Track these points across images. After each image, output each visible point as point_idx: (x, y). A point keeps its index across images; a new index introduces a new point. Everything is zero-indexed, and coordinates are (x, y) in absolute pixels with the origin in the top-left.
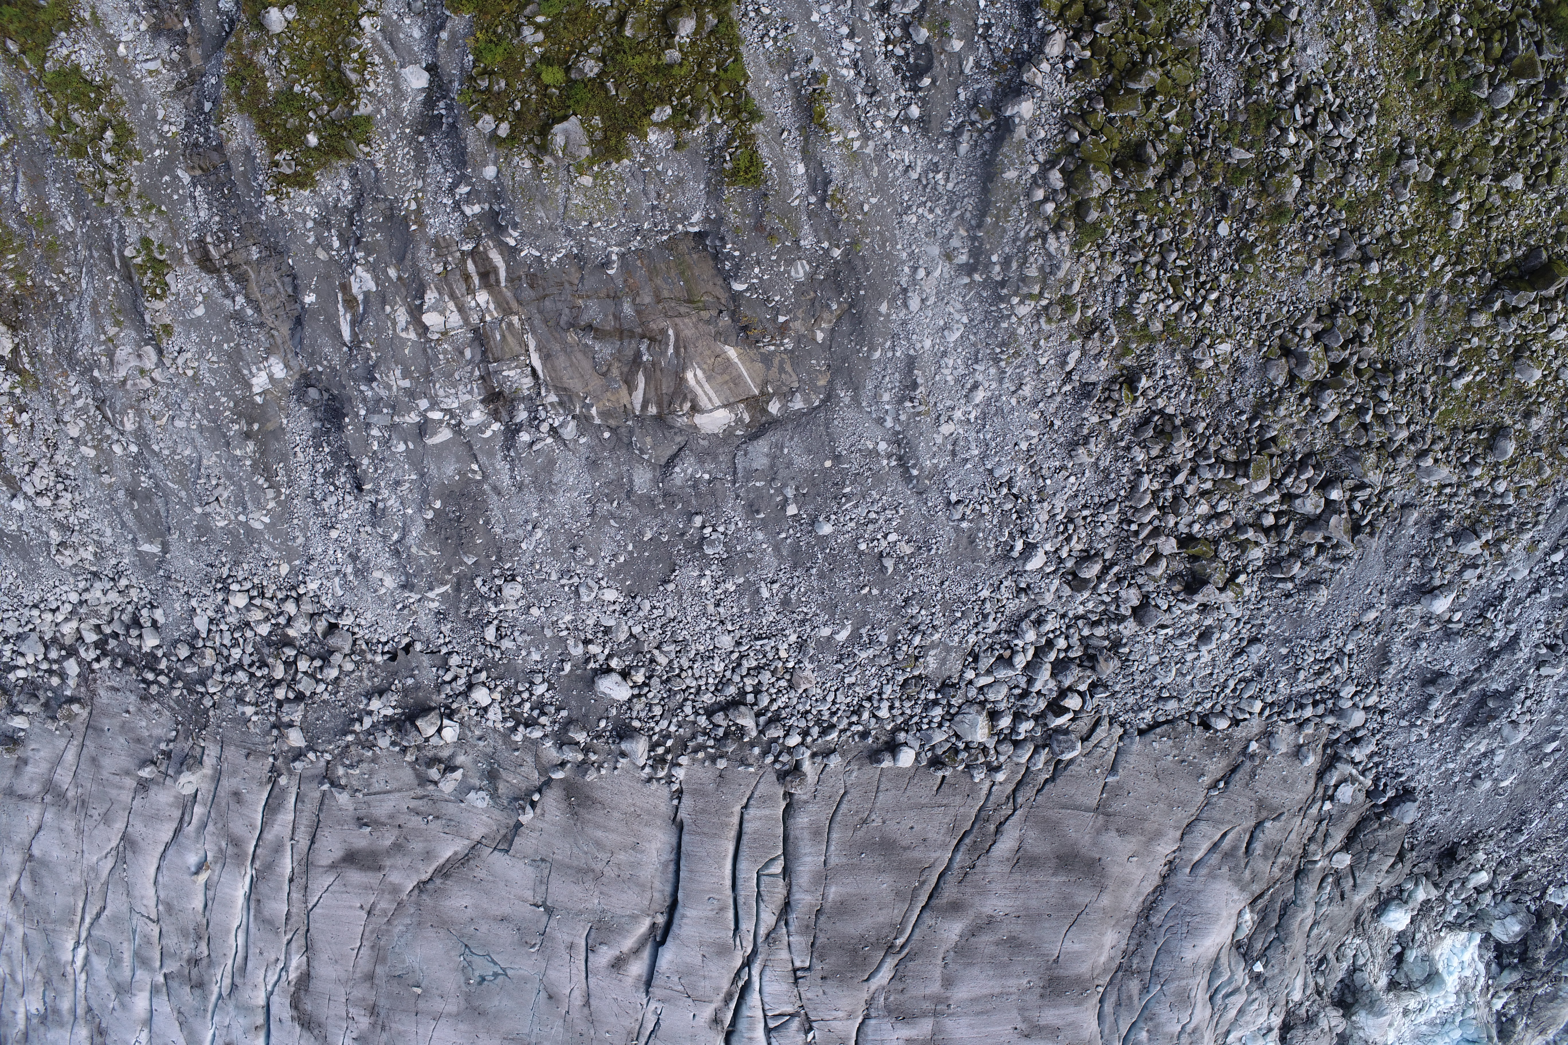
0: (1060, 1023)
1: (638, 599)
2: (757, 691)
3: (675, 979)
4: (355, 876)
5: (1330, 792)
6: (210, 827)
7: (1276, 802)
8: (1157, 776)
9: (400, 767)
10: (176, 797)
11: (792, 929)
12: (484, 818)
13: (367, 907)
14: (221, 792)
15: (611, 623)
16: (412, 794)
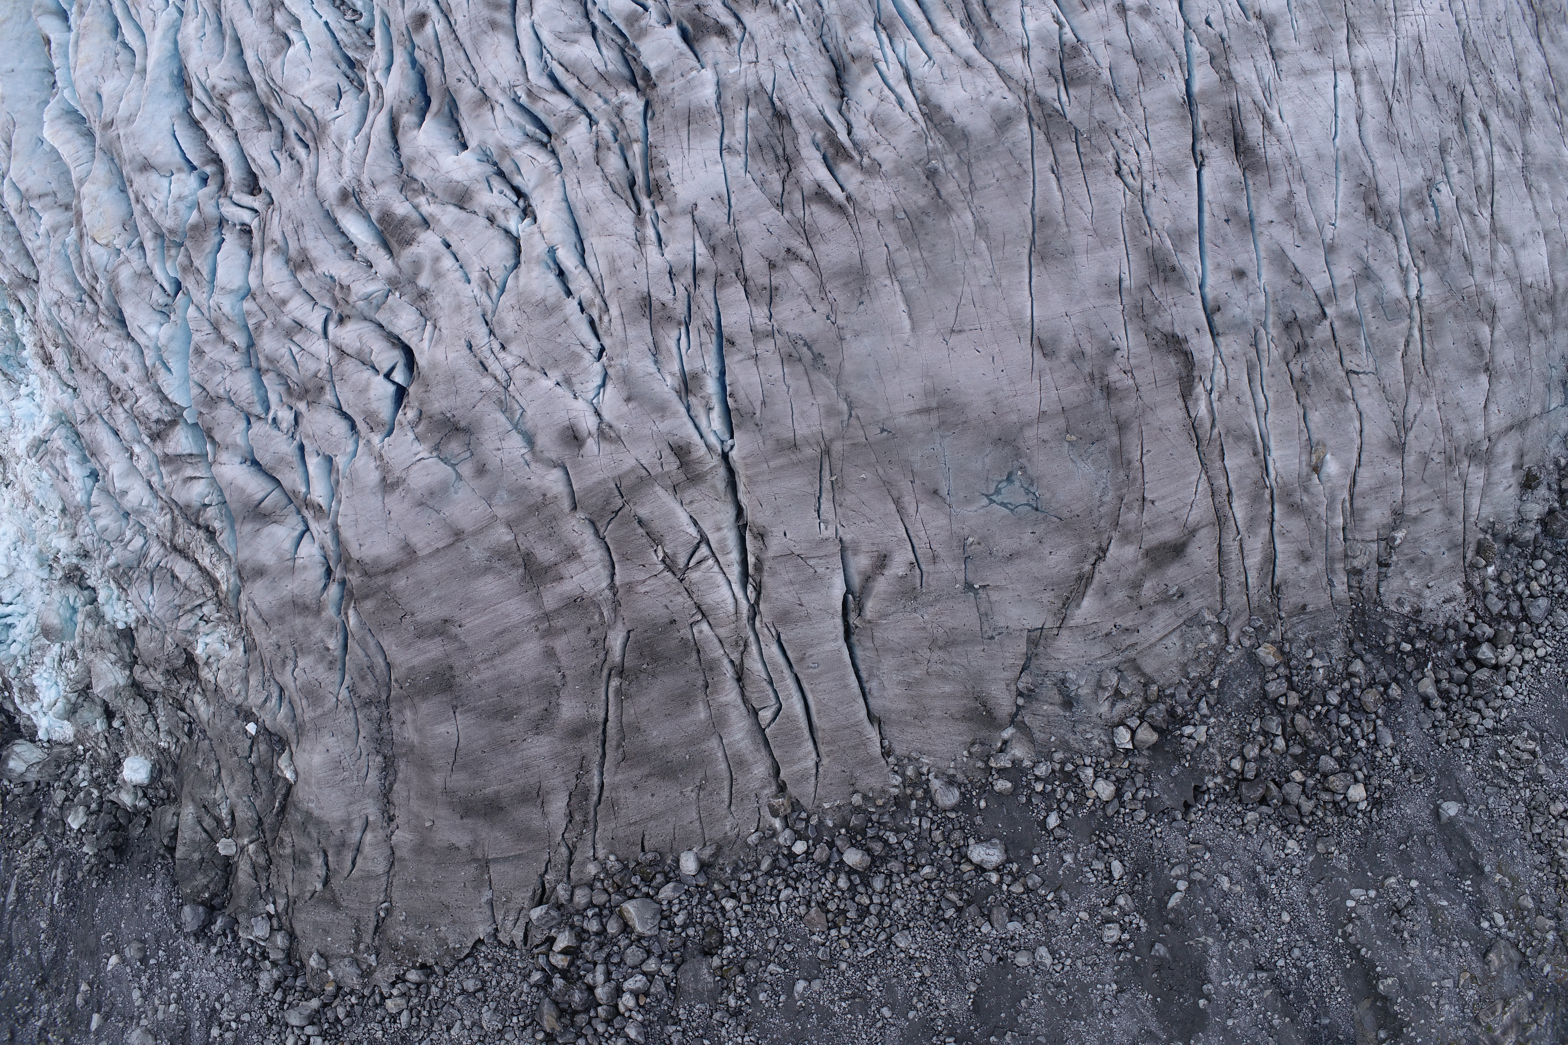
0: (421, 644)
1: (994, 960)
2: (852, 887)
3: (821, 570)
4: (1169, 533)
5: (275, 922)
6: (1322, 510)
7: (323, 909)
8: (447, 907)
9: (1158, 670)
10: (1363, 520)
11: (726, 661)
12: (1062, 657)
13: (1148, 505)
14: (1321, 553)
15: (1011, 926)
16: (1139, 648)
